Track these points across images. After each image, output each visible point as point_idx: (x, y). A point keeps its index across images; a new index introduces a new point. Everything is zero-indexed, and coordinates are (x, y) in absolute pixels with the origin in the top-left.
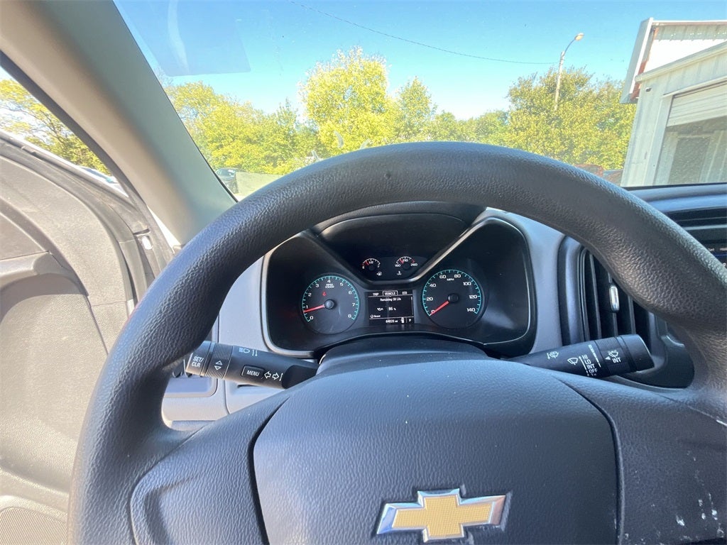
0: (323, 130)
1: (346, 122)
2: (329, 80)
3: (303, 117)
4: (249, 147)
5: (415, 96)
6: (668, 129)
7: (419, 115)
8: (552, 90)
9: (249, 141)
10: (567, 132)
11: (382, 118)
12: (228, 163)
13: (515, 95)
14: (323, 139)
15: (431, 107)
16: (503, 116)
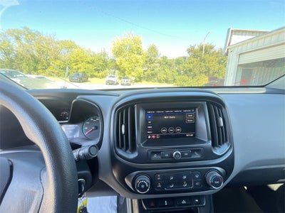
0: (118, 60)
1: (127, 58)
2: (121, 42)
3: (111, 55)
4: (88, 65)
5: (153, 49)
6: (239, 65)
7: (155, 56)
8: (201, 50)
9: (89, 63)
10: (207, 65)
11: (140, 56)
12: (79, 71)
13: (189, 51)
14: (118, 64)
15: (159, 53)
16: (185, 58)
